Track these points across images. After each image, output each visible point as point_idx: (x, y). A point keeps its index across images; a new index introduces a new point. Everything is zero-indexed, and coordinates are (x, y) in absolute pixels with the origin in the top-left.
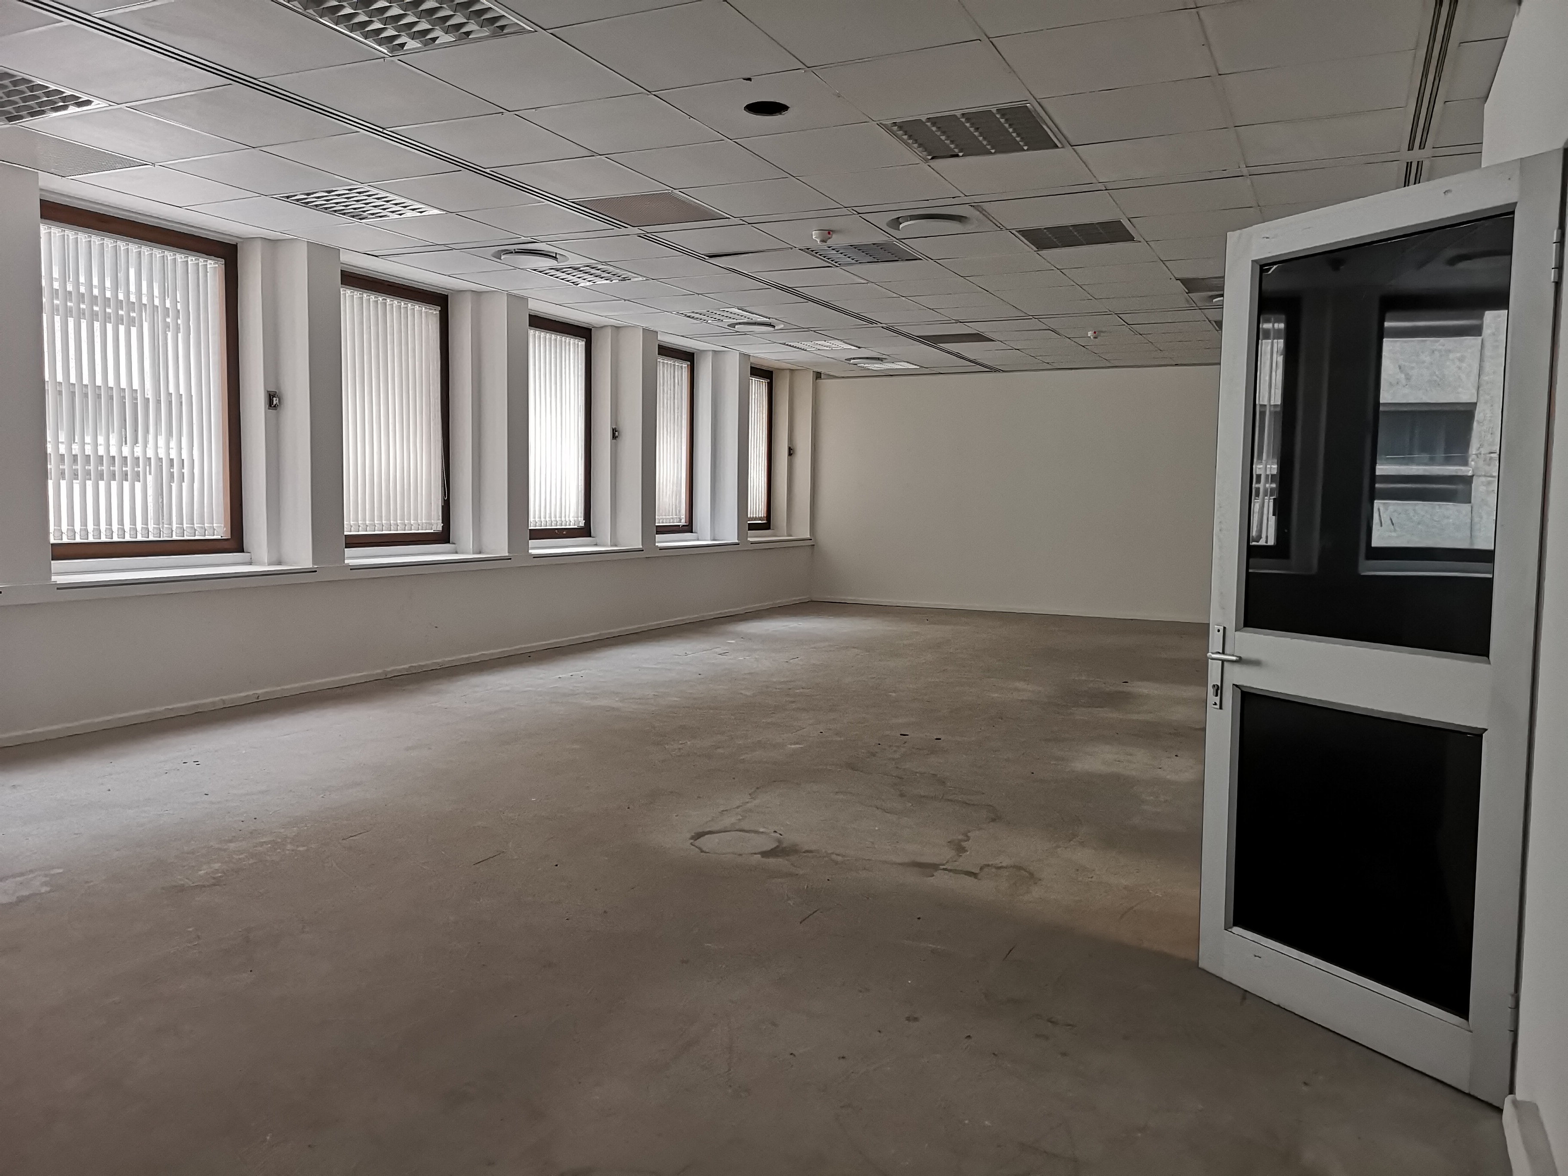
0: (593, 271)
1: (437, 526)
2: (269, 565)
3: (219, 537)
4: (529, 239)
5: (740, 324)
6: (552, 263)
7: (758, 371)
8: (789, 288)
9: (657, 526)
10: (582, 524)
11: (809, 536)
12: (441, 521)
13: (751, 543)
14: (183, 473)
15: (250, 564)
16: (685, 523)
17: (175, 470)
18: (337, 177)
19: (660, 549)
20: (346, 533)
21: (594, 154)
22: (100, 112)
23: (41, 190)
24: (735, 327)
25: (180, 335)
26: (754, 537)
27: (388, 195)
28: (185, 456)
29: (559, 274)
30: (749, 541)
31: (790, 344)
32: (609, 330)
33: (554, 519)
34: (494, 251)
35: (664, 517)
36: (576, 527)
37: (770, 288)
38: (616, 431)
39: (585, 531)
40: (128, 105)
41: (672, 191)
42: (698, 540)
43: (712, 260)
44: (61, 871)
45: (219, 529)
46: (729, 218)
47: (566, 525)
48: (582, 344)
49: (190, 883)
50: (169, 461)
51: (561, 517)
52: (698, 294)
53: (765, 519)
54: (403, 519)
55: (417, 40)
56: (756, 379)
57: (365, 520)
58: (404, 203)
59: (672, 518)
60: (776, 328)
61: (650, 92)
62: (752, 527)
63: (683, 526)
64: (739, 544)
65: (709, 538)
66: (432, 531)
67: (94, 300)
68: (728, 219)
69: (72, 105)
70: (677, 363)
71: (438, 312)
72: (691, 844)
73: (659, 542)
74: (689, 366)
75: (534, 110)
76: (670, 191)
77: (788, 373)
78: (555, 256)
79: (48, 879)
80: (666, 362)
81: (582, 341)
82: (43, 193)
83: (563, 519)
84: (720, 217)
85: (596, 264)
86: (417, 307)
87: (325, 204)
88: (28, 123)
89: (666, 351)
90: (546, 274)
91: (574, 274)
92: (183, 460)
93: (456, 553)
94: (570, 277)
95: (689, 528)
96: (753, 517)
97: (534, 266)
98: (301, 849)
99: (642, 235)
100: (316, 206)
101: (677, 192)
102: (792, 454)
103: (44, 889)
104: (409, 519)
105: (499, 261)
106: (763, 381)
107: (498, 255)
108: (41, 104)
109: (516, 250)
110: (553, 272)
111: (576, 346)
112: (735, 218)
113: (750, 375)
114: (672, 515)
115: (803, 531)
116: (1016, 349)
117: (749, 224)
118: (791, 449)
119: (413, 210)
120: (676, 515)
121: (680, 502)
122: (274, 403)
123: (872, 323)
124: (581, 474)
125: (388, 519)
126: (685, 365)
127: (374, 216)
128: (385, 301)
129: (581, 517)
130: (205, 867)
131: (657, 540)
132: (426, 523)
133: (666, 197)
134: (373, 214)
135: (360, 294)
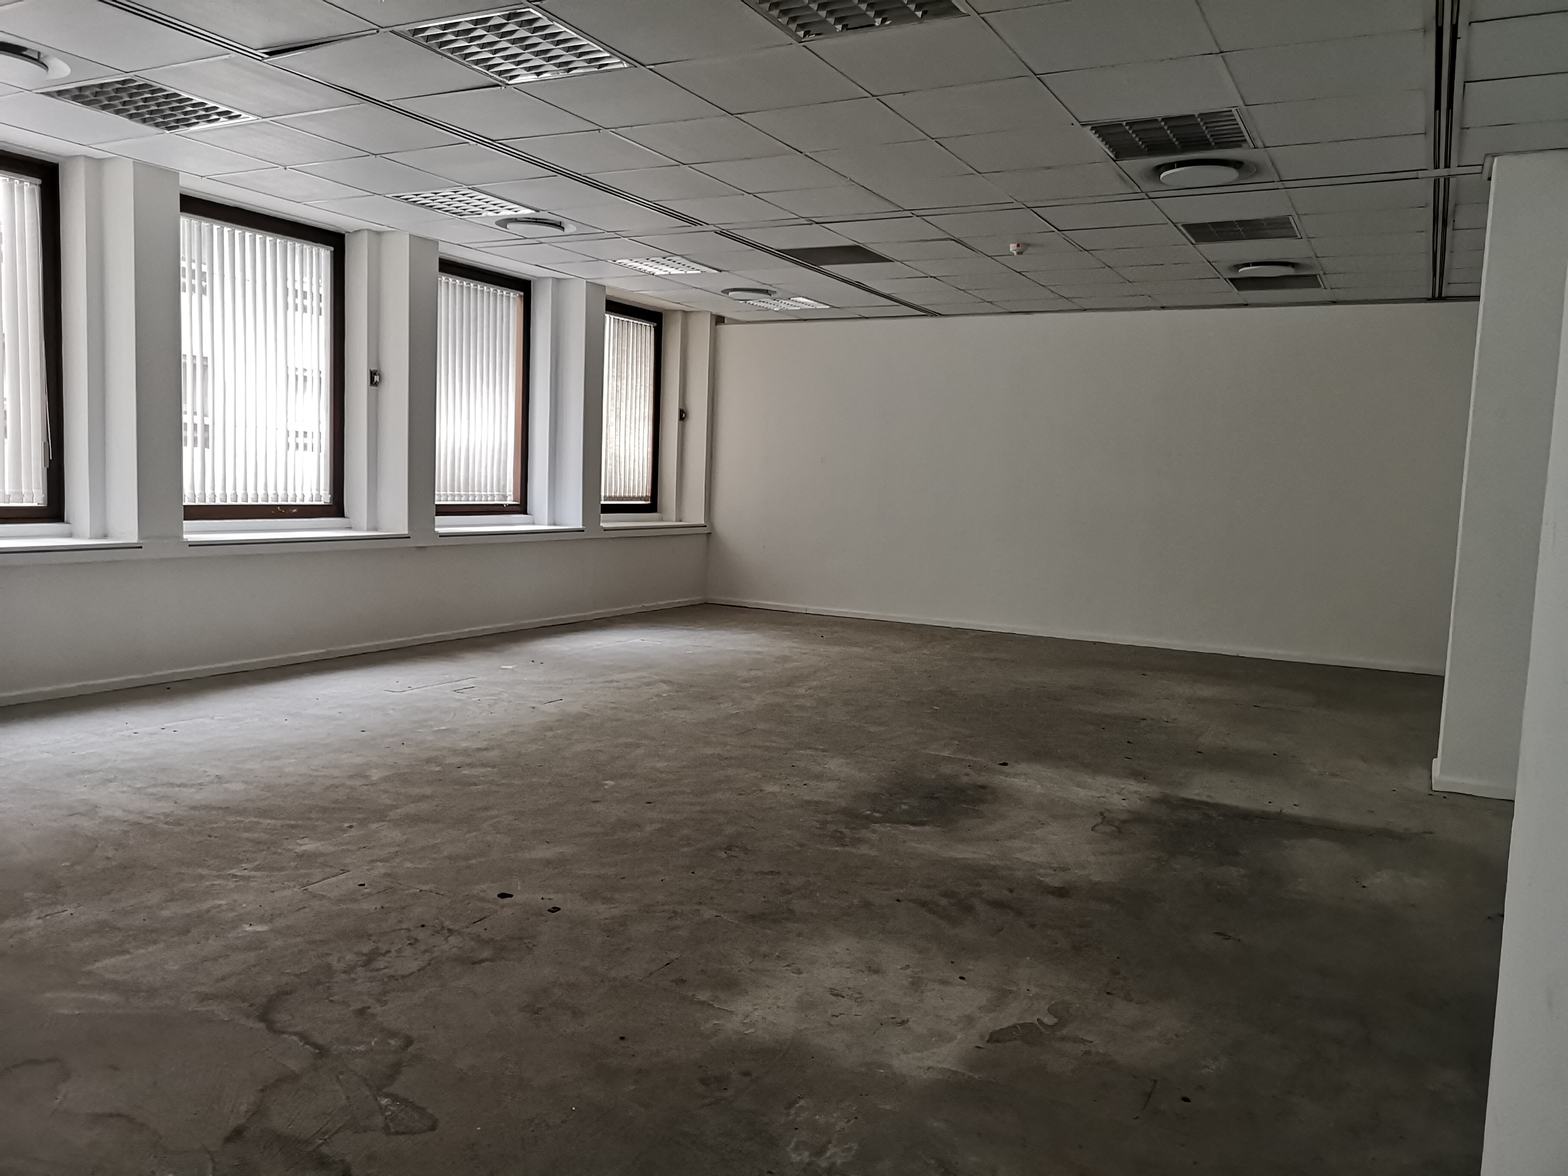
8: (650, 202)
9: (437, 505)
11: (703, 522)
13: (604, 530)
16: (514, 501)
19: (440, 536)
30: (602, 527)
37: (556, 176)
42: (533, 524)
62: (606, 509)
63: (510, 505)
64: (583, 531)
65: (546, 523)
73: (439, 526)
77: (679, 316)
102: (684, 418)
115: (695, 515)
116: (931, 277)
118: (683, 412)
123: (695, 224)
131: (436, 524)
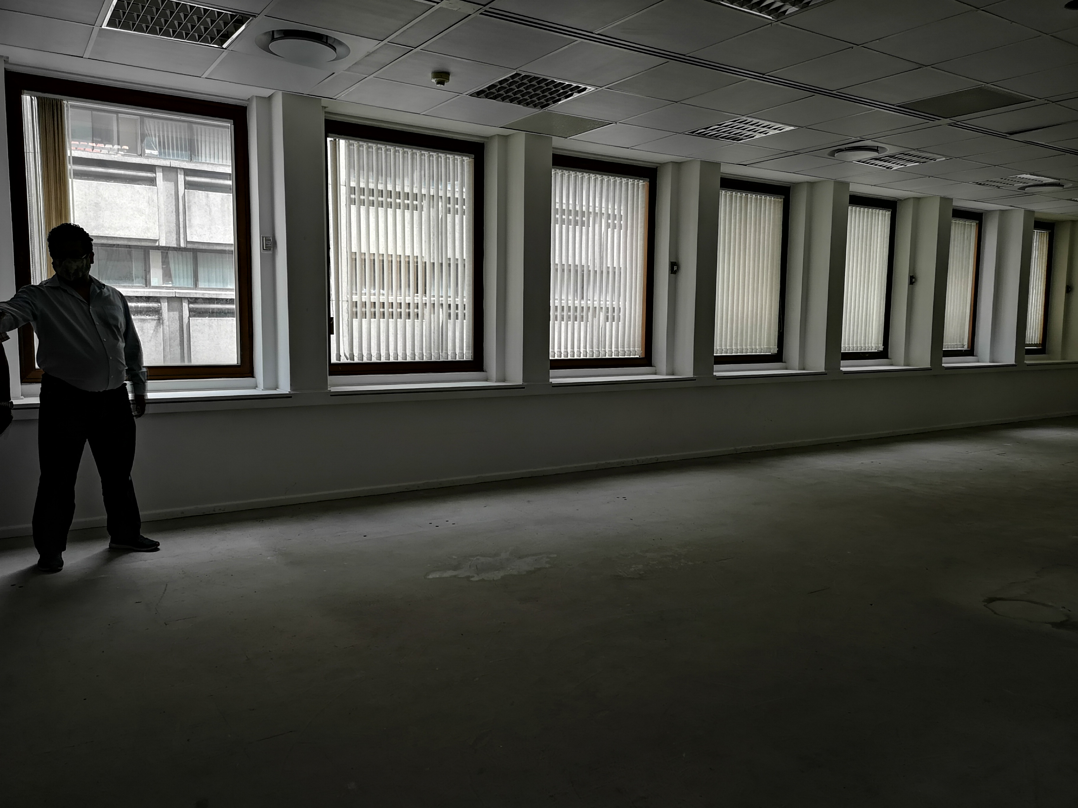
0: (906, 157)
1: (774, 350)
2: (667, 375)
3: (638, 356)
4: (859, 139)
5: (1029, 186)
6: (874, 154)
7: (1040, 224)
10: (881, 348)
12: (776, 347)
14: (620, 316)
15: (655, 374)
17: (616, 314)
18: (726, 113)
20: (715, 355)
21: (922, 66)
22: (591, 93)
23: (553, 148)
24: (1025, 190)
25: (622, 231)
26: (1029, 360)
27: (758, 121)
28: (621, 306)
29: (877, 162)
31: (1076, 199)
32: (912, 201)
33: (860, 345)
34: (829, 151)
35: (949, 344)
36: (876, 351)
38: (914, 278)
39: (883, 354)
40: (606, 87)
41: (985, 85)
43: (1012, 137)
44: (556, 556)
45: (636, 351)
46: (1035, 100)
47: (869, 350)
48: (888, 214)
49: (626, 575)
50: (581, 308)
51: (865, 344)
52: (995, 166)
53: (1041, 345)
54: (751, 345)
55: (797, 6)
56: (1038, 231)
57: (726, 345)
58: (769, 125)
59: (956, 345)
60: (1064, 187)
61: (978, 8)
66: (770, 354)
67: (576, 213)
68: (1033, 101)
69: (575, 92)
70: (968, 223)
71: (782, 200)
72: (984, 606)
74: (978, 224)
75: (878, 41)
76: (983, 86)
78: (876, 149)
79: (549, 560)
80: (957, 222)
81: (889, 211)
82: (555, 150)
83: (867, 345)
84: (1028, 100)
85: (910, 151)
86: (768, 198)
87: (717, 133)
88: (553, 108)
89: (960, 214)
90: (867, 163)
91: (890, 161)
92: (620, 308)
93: (787, 369)
94: (886, 164)
95: (970, 352)
96: (1029, 344)
97: (859, 158)
98: (690, 563)
99: (952, 124)
100: (711, 135)
101: (989, 85)
103: (547, 566)
104: (755, 345)
105: (833, 158)
106: (1045, 232)
107: (832, 154)
108: (559, 95)
109: (847, 149)
110: (873, 161)
111: (884, 215)
112: (1041, 99)
113: (1033, 228)
114: (956, 342)
117: (1053, 102)
119: (775, 129)
120: (960, 342)
121: (964, 332)
122: (675, 269)
124: (882, 312)
125: (741, 345)
126: (974, 224)
127: (748, 137)
128: (747, 196)
129: (881, 344)
130: (634, 566)
132: (766, 348)
133: (980, 91)
134: (746, 136)
135: (731, 192)
